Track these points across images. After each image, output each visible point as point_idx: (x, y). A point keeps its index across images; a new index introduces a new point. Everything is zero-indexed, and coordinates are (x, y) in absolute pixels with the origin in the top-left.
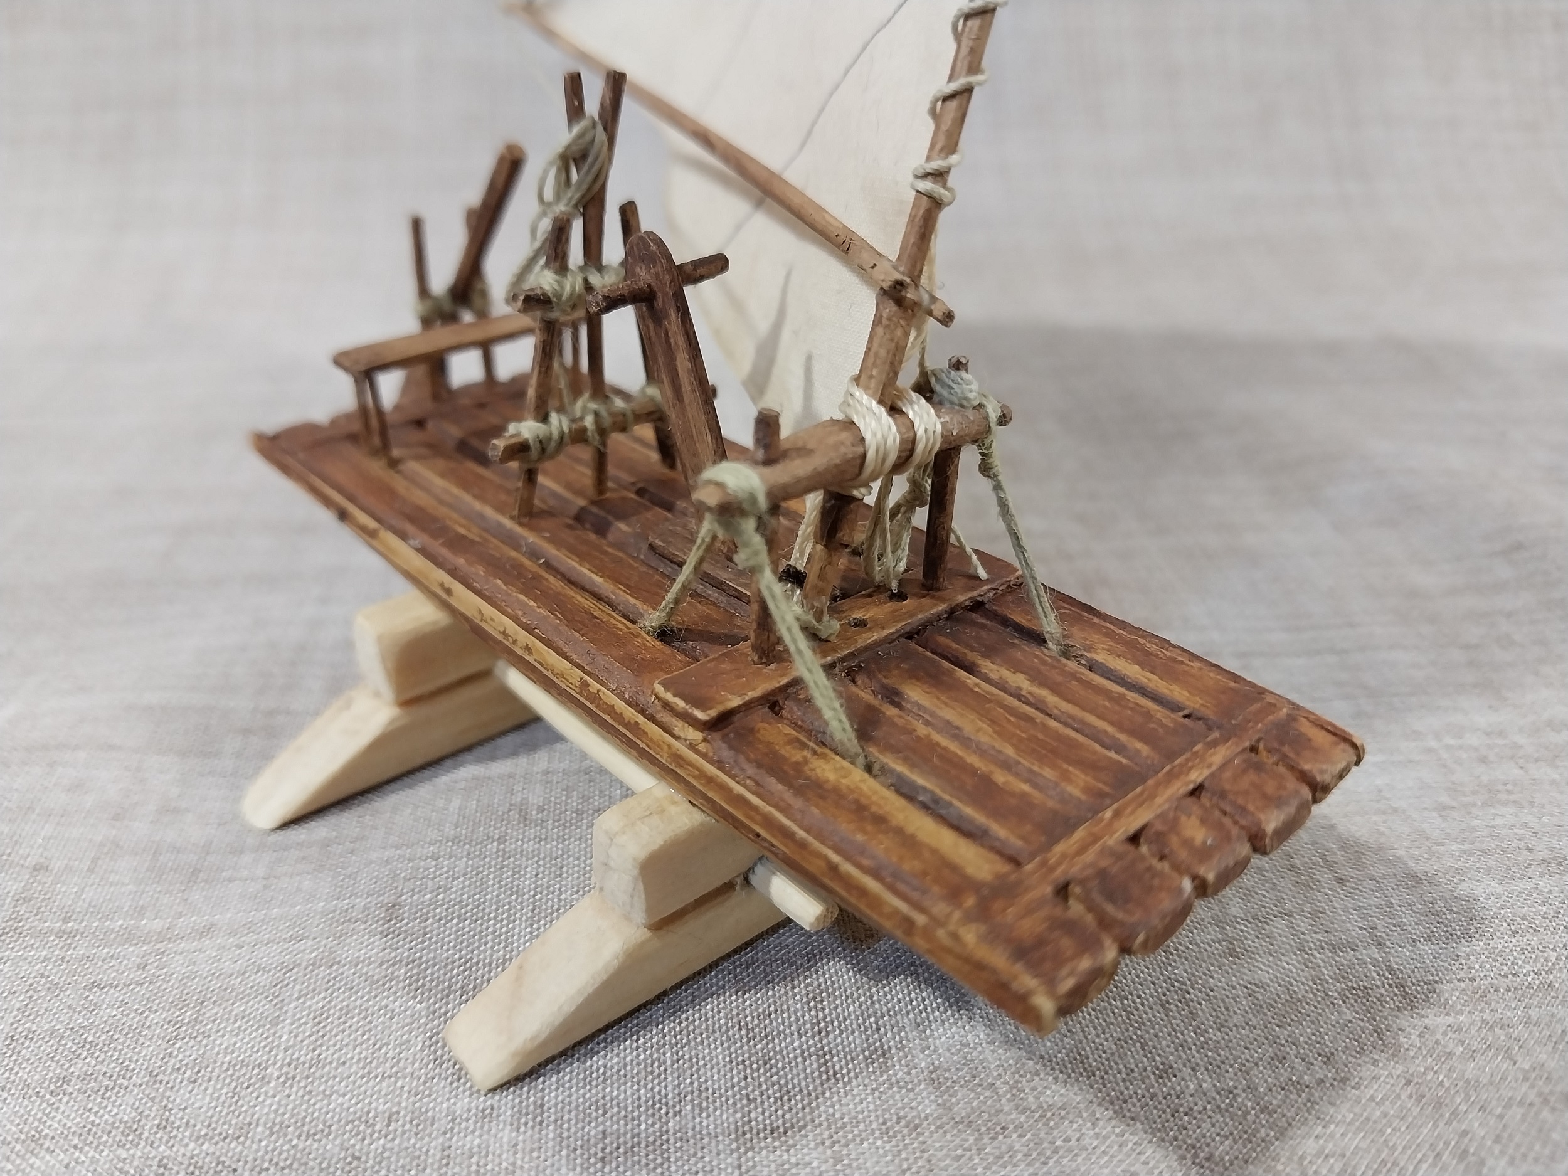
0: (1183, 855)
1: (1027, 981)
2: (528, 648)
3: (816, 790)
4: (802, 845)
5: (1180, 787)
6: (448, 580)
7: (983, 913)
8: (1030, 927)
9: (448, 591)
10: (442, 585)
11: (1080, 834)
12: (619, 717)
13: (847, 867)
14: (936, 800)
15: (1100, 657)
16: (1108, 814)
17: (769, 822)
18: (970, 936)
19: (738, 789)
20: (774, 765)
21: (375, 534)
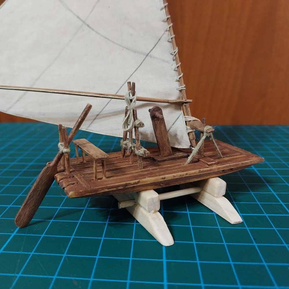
6: (163, 176)
9: (165, 178)
21: (139, 182)
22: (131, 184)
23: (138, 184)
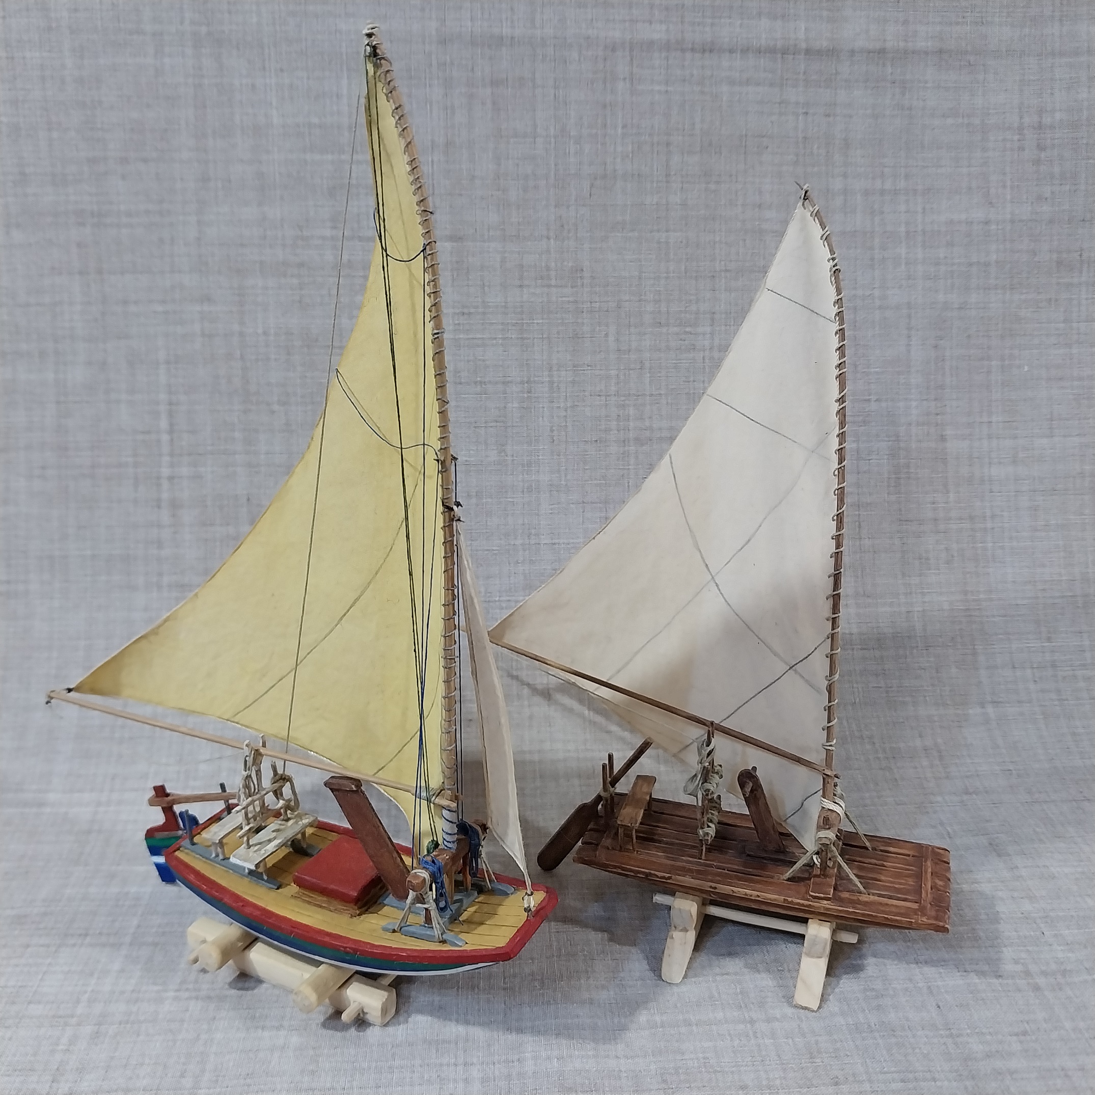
0: (942, 888)
1: (941, 924)
2: (758, 896)
3: (866, 904)
4: (876, 916)
5: (929, 875)
6: (713, 885)
7: (924, 914)
8: (933, 913)
9: (715, 888)
10: (711, 887)
11: (923, 892)
12: (803, 905)
13: (889, 917)
14: (891, 896)
15: (882, 848)
16: (923, 885)
17: (863, 915)
18: (924, 919)
19: (851, 910)
20: (853, 903)
21: (670, 878)
22: (657, 876)
23: (668, 881)
